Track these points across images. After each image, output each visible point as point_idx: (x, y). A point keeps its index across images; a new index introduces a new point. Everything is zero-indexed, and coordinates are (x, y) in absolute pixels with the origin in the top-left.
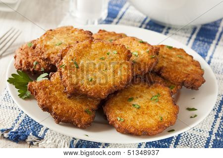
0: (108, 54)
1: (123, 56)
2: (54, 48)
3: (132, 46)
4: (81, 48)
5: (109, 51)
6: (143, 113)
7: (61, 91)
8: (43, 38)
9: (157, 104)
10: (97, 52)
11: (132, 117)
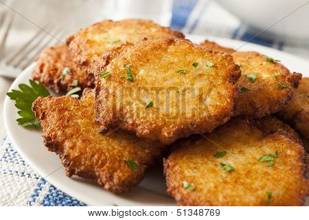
0: (195, 65)
1: (222, 73)
2: (102, 47)
3: (249, 64)
4: (147, 47)
5: (199, 60)
6: (236, 182)
7: (91, 120)
8: (91, 29)
9: (270, 170)
10: (176, 60)
11: (212, 185)
